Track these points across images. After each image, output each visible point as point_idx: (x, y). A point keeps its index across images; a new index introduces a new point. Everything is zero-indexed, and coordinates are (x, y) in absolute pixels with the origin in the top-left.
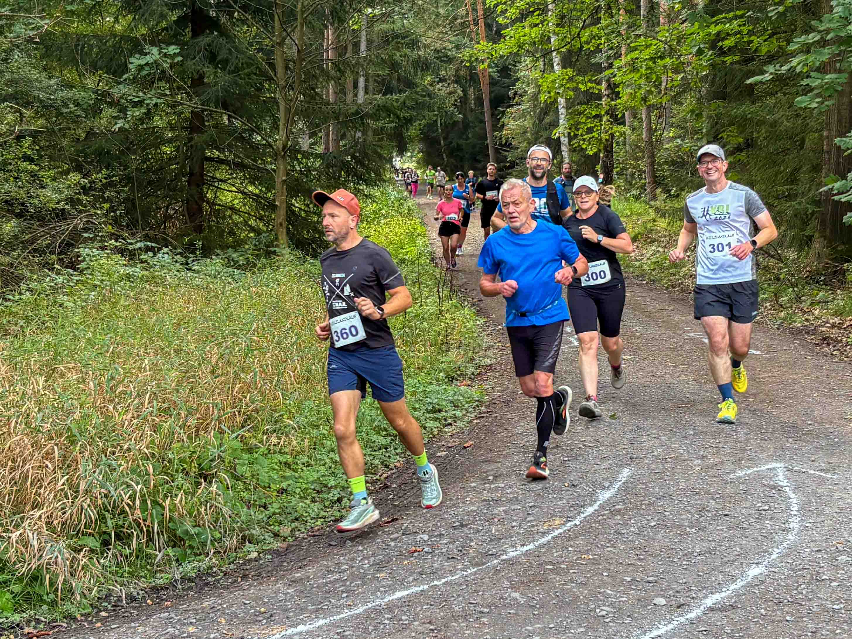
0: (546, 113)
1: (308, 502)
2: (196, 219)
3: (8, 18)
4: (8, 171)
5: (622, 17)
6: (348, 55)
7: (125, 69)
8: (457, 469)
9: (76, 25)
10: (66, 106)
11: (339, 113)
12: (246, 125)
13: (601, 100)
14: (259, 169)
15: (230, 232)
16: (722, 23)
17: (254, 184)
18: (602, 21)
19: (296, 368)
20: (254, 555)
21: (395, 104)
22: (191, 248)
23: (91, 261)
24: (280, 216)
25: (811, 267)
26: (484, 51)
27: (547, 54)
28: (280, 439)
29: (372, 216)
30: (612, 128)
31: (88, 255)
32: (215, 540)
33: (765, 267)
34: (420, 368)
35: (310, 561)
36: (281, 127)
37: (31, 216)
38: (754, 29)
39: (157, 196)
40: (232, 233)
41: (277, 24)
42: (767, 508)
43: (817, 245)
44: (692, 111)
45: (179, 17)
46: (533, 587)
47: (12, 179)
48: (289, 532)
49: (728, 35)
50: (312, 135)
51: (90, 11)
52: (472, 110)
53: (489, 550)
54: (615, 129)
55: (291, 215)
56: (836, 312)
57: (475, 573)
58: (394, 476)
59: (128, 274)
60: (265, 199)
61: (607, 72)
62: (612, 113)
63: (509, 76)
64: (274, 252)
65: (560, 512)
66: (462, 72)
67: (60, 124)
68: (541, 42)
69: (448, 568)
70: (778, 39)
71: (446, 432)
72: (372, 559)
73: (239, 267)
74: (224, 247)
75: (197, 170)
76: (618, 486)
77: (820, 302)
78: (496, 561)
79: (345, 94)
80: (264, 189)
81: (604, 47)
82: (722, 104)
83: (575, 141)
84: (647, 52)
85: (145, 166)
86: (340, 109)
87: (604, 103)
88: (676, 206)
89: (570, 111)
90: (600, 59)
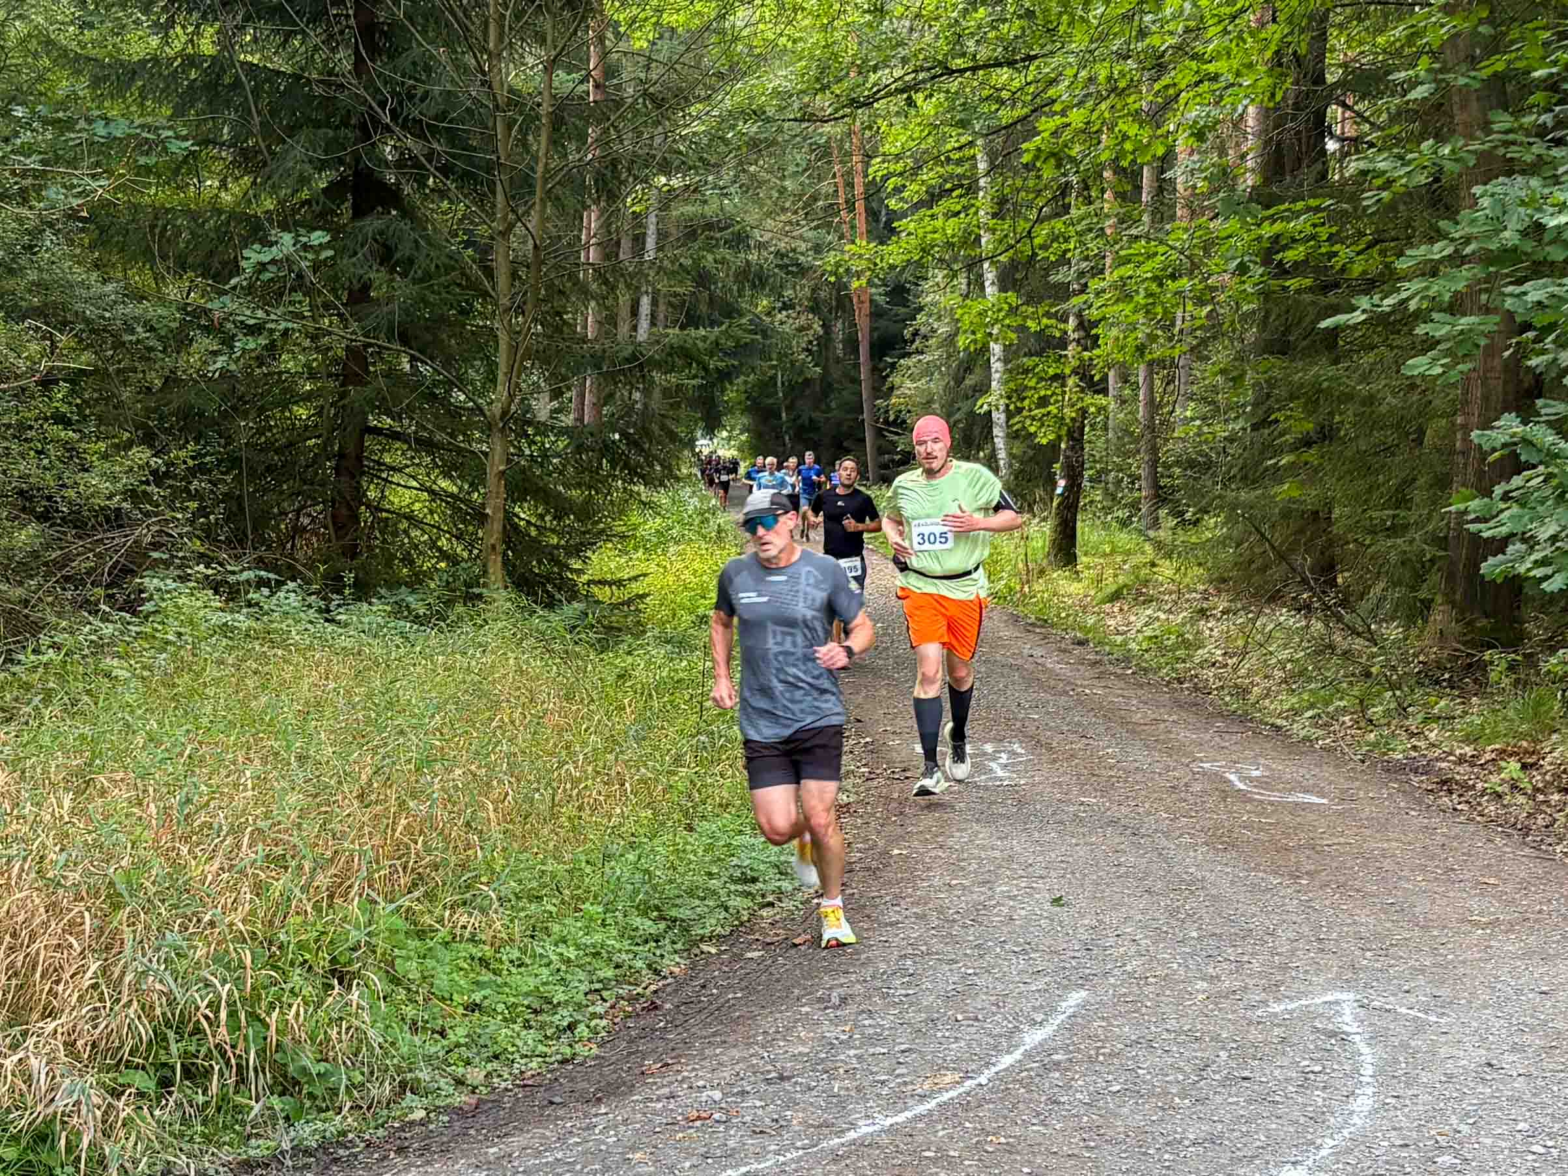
0: (968, 370)
1: (517, 1027)
2: (347, 534)
3: (37, 174)
4: (26, 440)
5: (1109, 203)
6: (622, 256)
7: (235, 269)
8: (778, 981)
9: (153, 191)
10: (132, 331)
11: (603, 358)
12: (440, 374)
13: (1066, 349)
14: (460, 451)
15: (404, 559)
16: (1282, 219)
17: (451, 477)
18: (1073, 211)
21: (700, 344)
22: (334, 583)
23: (163, 600)
24: (492, 533)
25: (1427, 655)
26: (860, 256)
27: (974, 265)
29: (655, 540)
30: (1083, 399)
31: (159, 590)
32: (352, 1085)
33: (1345, 653)
35: (514, 1128)
36: (501, 377)
37: (63, 519)
38: (1339, 231)
39: (282, 492)
40: (408, 560)
41: (500, 197)
42: (1318, 1068)
43: (1439, 616)
44: (1222, 372)
45: (331, 182)
47: (32, 453)
48: (481, 1077)
49: (1294, 240)
50: (556, 394)
51: (178, 168)
52: (837, 359)
53: (826, 1122)
54: (1088, 400)
55: (512, 533)
56: (1468, 735)
58: (668, 989)
59: (225, 624)
60: (468, 503)
61: (1076, 301)
62: (1083, 372)
63: (905, 303)
64: (479, 597)
65: (953, 1061)
66: (822, 293)
67: (119, 362)
68: (964, 243)
69: (752, 1150)
70: (1383, 253)
71: (763, 918)
73: (417, 619)
74: (394, 584)
75: (351, 449)
76: (1058, 1021)
77: (1439, 718)
78: (837, 1141)
79: (615, 326)
80: (466, 486)
81: (1074, 256)
82: (1278, 363)
83: (1016, 419)
84: (1149, 265)
85: (263, 439)
86: (604, 351)
87: (1070, 354)
88: (1194, 539)
89: (1010, 366)
90: (1066, 275)
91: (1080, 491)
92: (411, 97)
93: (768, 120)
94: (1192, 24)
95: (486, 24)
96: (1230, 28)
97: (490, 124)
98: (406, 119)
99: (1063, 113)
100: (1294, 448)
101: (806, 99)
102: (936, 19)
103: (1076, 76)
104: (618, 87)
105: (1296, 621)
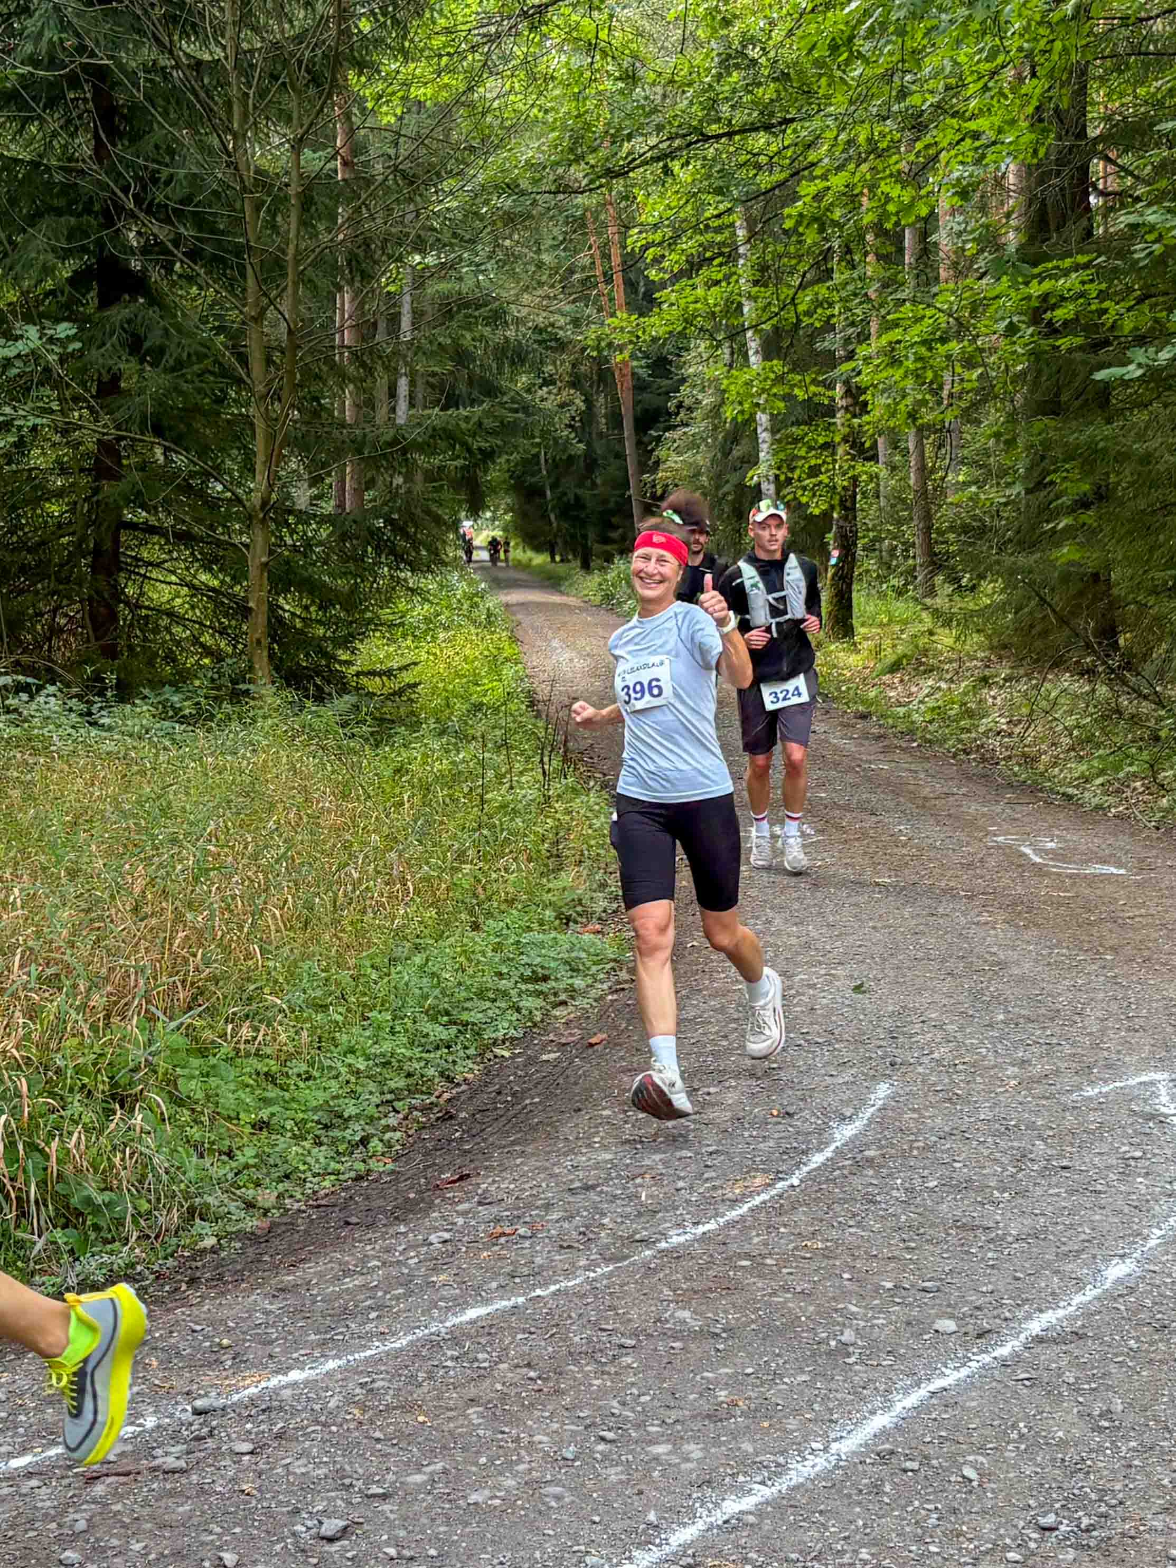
0: (735, 441)
1: (307, 1144)
2: (106, 634)
5: (871, 267)
6: (378, 338)
8: (576, 1084)
11: (364, 443)
12: (195, 464)
13: (834, 416)
14: (219, 543)
15: (166, 657)
16: (1050, 277)
17: (211, 570)
18: (836, 276)
19: (286, 901)
20: (212, 1241)
21: (463, 425)
22: (96, 685)
24: (256, 627)
26: (622, 329)
27: (736, 335)
28: (257, 1030)
29: (423, 627)
30: (854, 467)
32: (139, 1214)
33: (1132, 717)
34: (510, 902)
35: (310, 1252)
36: (258, 467)
38: (1109, 288)
39: (37, 592)
40: (170, 658)
41: (251, 282)
42: (1138, 1154)
44: (997, 435)
45: (75, 272)
46: (715, 1299)
48: (273, 1199)
49: (1063, 299)
50: (315, 481)
52: (600, 435)
53: (635, 1232)
54: (859, 468)
55: (277, 625)
57: (610, 1275)
58: (463, 1098)
60: (232, 597)
61: (846, 367)
62: (854, 440)
63: (667, 374)
64: (247, 693)
65: (763, 1162)
66: (583, 368)
68: (726, 312)
69: (560, 1265)
70: (1152, 307)
71: (556, 1018)
72: (424, 1250)
73: (184, 720)
74: (157, 684)
75: (108, 545)
76: (868, 1115)
78: (648, 1253)
79: (373, 409)
80: (228, 579)
81: (839, 322)
82: (1053, 423)
83: (788, 490)
84: (916, 330)
85: (15, 539)
86: (365, 435)
87: (839, 422)
88: (971, 606)
89: (778, 436)
90: (832, 342)
91: (854, 559)
92: (155, 181)
93: (523, 193)
94: (952, 81)
95: (229, 104)
96: (990, 84)
97: (238, 205)
98: (151, 204)
99: (824, 177)
100: (1071, 510)
101: (560, 171)
102: (690, 85)
103: (836, 138)
104: (366, 164)
105: (1080, 686)
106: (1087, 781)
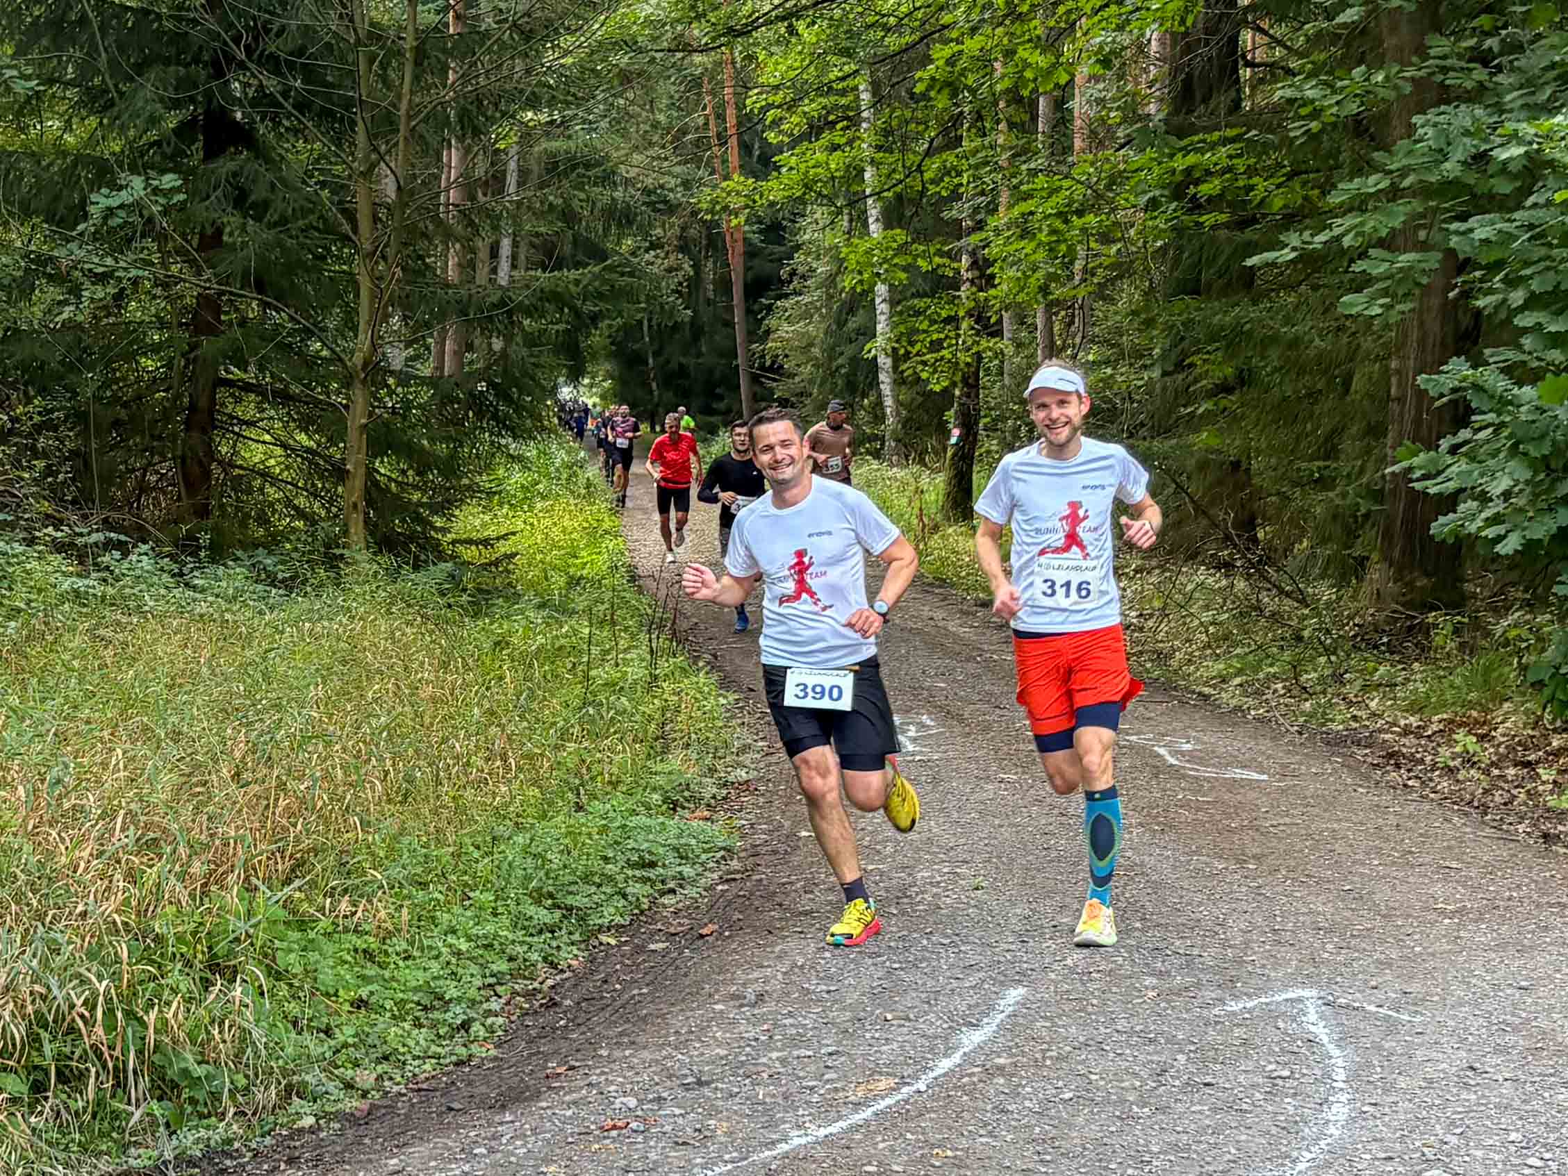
0: (851, 312)
1: (407, 1026)
2: (198, 492)
5: (1003, 136)
7: (82, 214)
8: (686, 975)
11: (469, 304)
12: (296, 322)
13: (959, 290)
14: (317, 403)
15: (259, 518)
16: (1196, 150)
17: (308, 431)
18: (965, 143)
19: (386, 774)
20: (309, 1121)
21: (573, 288)
22: (190, 545)
23: (11, 564)
24: (353, 491)
25: (1363, 617)
26: (738, 193)
27: (857, 201)
28: (356, 905)
30: (978, 343)
31: (5, 554)
32: (237, 1089)
33: (1273, 614)
34: (615, 784)
35: (414, 1137)
36: (362, 326)
38: (1257, 163)
39: (129, 449)
40: (263, 520)
41: (361, 137)
43: (1376, 574)
44: (1134, 313)
45: (181, 122)
48: (372, 1080)
49: (1209, 174)
50: (413, 342)
51: (22, 108)
52: (708, 302)
54: (984, 343)
56: (1412, 704)
58: (567, 984)
59: (77, 590)
60: (327, 458)
61: (974, 238)
62: (979, 314)
63: (781, 241)
64: (340, 558)
65: (887, 1066)
66: (693, 232)
68: (847, 177)
69: (676, 1162)
70: (1303, 184)
71: (664, 906)
72: (532, 1139)
73: (278, 583)
74: (250, 546)
75: (203, 402)
76: (997, 1021)
77: (1380, 685)
78: (767, 1154)
79: (474, 269)
80: (324, 440)
81: (967, 191)
82: (1194, 304)
83: (907, 365)
84: (1053, 201)
86: (470, 296)
87: (963, 295)
89: (899, 308)
90: (959, 211)
91: (975, 440)
92: (266, 32)
93: (641, 51)
97: (351, 59)
98: (262, 55)
99: (959, 40)
100: (1212, 394)
101: (680, 28)
104: (477, 18)
105: (1215, 580)
106: (1224, 681)
